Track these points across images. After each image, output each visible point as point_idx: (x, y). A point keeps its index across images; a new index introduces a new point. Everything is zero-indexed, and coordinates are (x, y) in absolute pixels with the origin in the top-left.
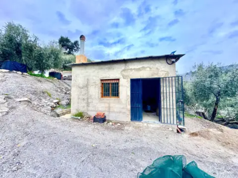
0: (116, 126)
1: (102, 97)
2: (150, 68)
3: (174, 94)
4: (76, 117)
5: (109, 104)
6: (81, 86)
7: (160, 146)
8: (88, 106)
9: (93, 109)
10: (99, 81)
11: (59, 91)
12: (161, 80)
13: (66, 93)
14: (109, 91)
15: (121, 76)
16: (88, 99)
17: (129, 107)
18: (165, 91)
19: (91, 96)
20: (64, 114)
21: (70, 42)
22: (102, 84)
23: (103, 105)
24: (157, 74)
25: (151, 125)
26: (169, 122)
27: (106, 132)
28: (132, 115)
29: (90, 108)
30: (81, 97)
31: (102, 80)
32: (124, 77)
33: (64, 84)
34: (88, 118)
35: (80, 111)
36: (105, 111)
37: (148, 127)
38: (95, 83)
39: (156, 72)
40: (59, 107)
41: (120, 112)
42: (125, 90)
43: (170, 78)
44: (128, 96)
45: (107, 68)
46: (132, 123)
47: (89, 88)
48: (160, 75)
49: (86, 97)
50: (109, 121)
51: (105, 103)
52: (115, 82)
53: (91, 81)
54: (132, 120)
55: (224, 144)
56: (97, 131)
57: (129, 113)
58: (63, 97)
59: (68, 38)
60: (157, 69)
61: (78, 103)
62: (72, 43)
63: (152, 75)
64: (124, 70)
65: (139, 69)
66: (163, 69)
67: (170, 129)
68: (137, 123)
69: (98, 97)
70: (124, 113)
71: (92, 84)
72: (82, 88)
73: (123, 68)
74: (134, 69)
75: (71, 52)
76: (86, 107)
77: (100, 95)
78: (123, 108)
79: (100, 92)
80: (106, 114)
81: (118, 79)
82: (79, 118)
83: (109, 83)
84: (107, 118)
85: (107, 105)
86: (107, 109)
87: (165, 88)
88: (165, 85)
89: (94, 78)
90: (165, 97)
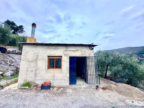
0: (60, 90)
1: (48, 69)
2: (81, 51)
3: (94, 66)
4: (24, 87)
5: (54, 74)
6: (31, 60)
7: (94, 101)
8: (36, 76)
9: (40, 78)
10: (47, 57)
11: (3, 63)
12: (87, 58)
13: (10, 65)
14: (54, 65)
15: (63, 55)
16: (36, 71)
17: (68, 75)
18: (89, 65)
19: (39, 68)
20: (8, 85)
21: (15, 25)
22: (49, 59)
23: (49, 75)
24: (85, 54)
25: (82, 86)
26: (92, 83)
27: (55, 98)
28: (70, 80)
29: (38, 78)
30: (30, 69)
31: (48, 56)
32: (65, 55)
33: (9, 57)
34: (35, 86)
35: (27, 81)
36: (50, 79)
37: (80, 88)
38: (43, 58)
39: (84, 53)
40: (3, 78)
41: (62, 79)
42: (66, 64)
43: (92, 57)
44: (68, 68)
45: (53, 48)
46: (70, 86)
47: (38, 62)
48: (86, 55)
49: (35, 69)
50: (53, 87)
51: (50, 73)
52: (59, 58)
53: (40, 57)
54: (70, 84)
55: (120, 93)
56: (48, 98)
57: (68, 79)
58: (8, 69)
59: (14, 22)
60: (85, 51)
61: (26, 74)
62: (18, 27)
63: (82, 55)
64: (65, 51)
65: (75, 51)
66: (88, 52)
67: (93, 87)
68: (73, 86)
69: (45, 69)
70: (65, 80)
71: (40, 59)
72: (32, 62)
73: (65, 49)
74: (72, 50)
75: (16, 33)
76: (34, 78)
77: (47, 67)
78: (64, 76)
79: (47, 65)
80: (51, 82)
81: (61, 57)
82: (27, 87)
83: (54, 59)
84: (52, 85)
85: (52, 75)
86: (52, 78)
87: (89, 63)
88: (89, 61)
89: (43, 55)
90: (89, 68)
